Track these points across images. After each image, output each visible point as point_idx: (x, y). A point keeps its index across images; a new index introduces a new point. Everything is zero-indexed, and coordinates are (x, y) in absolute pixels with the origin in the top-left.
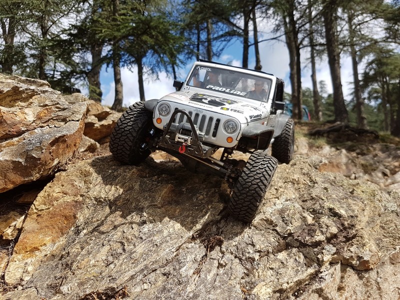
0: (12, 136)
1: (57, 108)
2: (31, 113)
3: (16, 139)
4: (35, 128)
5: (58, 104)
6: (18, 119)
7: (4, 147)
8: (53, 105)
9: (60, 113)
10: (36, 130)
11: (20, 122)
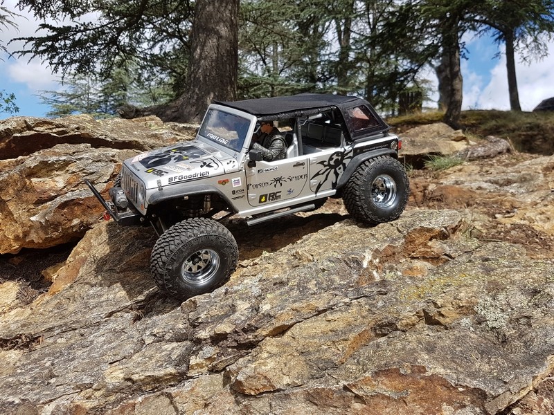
0: (46, 201)
1: (84, 173)
2: (61, 180)
3: (50, 203)
4: (67, 193)
5: (84, 169)
6: (48, 187)
7: (40, 210)
8: (80, 171)
9: (88, 178)
10: (67, 195)
11: (50, 189)
